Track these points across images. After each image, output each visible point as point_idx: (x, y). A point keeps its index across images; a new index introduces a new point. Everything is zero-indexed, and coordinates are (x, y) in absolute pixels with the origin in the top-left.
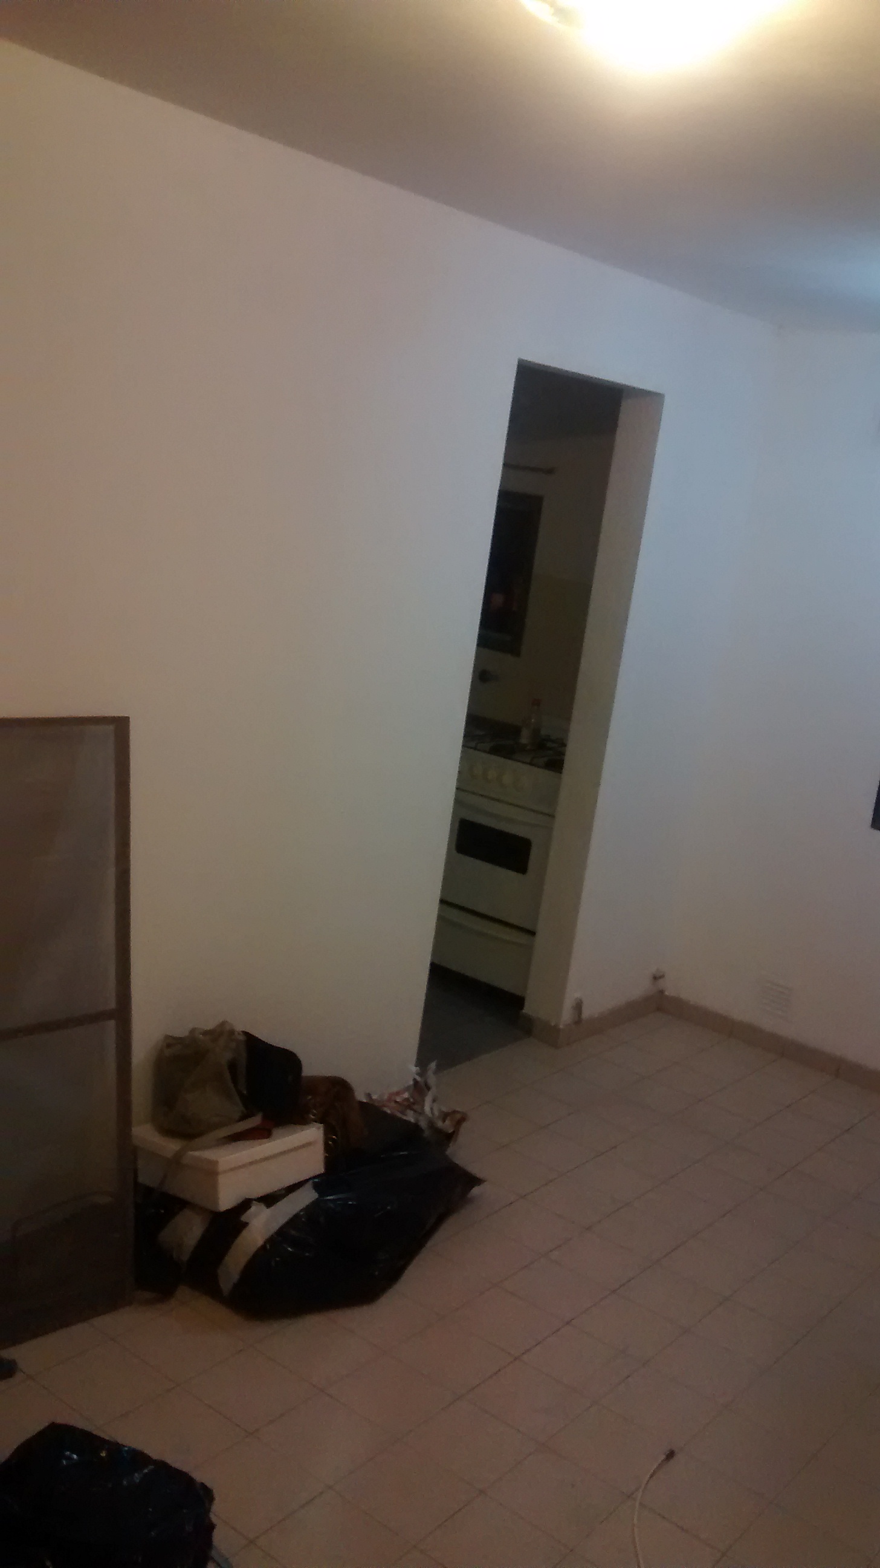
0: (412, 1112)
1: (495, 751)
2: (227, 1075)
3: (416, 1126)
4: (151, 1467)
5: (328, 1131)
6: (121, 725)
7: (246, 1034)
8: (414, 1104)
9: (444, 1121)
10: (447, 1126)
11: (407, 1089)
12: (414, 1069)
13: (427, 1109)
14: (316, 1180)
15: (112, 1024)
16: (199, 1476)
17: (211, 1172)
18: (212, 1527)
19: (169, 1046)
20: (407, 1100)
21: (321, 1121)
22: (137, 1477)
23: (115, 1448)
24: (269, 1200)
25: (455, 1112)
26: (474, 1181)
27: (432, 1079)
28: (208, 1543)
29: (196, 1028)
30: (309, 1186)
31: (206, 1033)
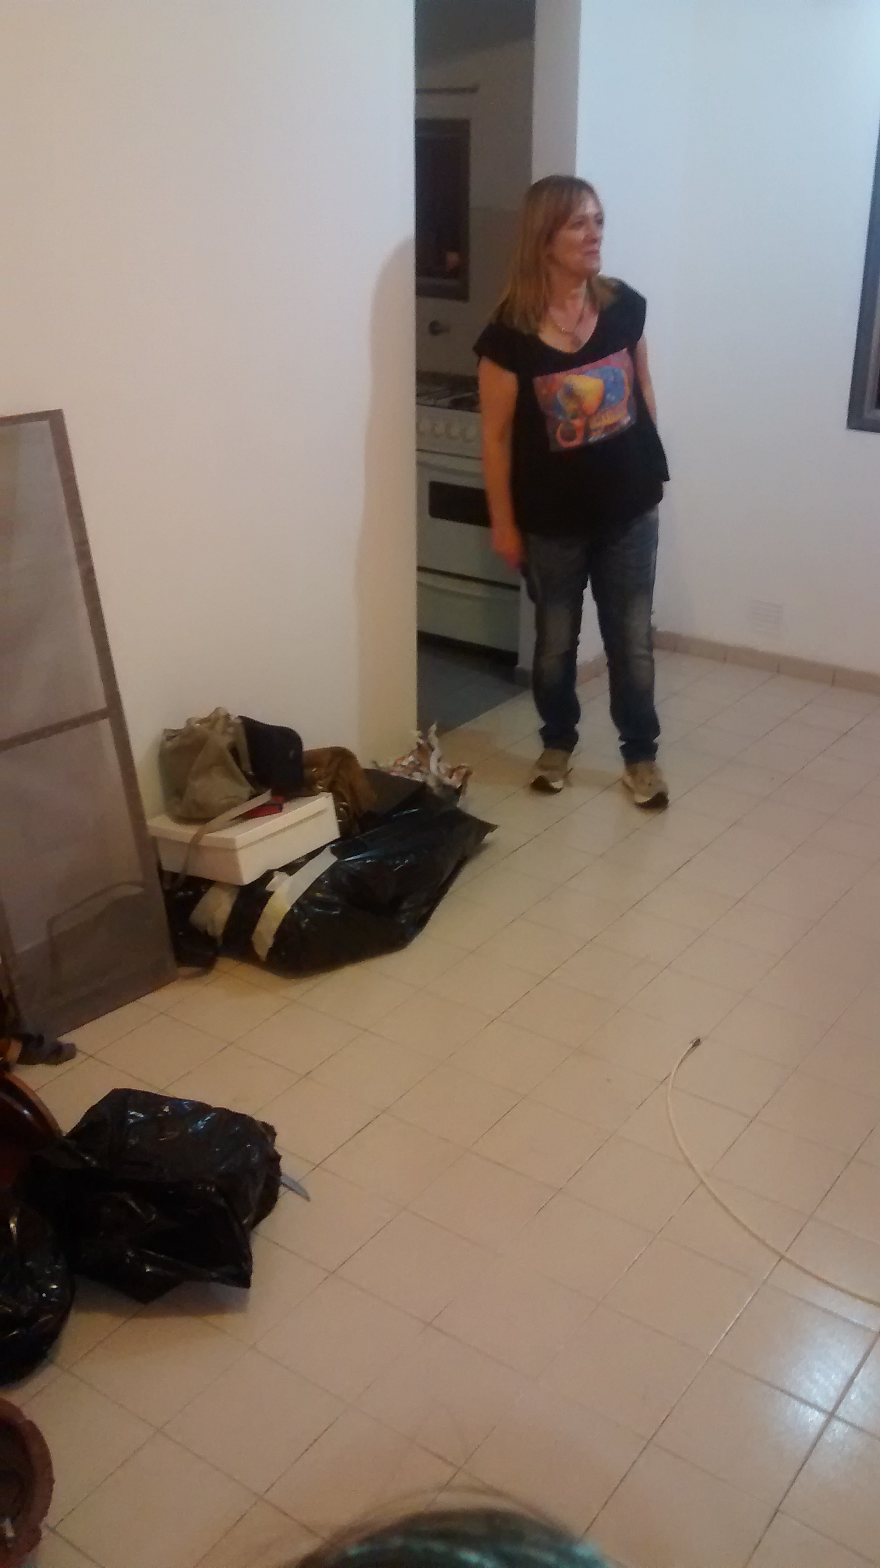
0: (419, 773)
1: (456, 405)
2: (230, 758)
3: (423, 786)
4: (213, 1114)
5: (338, 798)
6: (55, 419)
7: (241, 717)
8: (420, 765)
9: (451, 777)
10: (454, 781)
11: (412, 753)
12: (416, 733)
13: (433, 765)
14: (334, 845)
15: (105, 725)
16: (259, 1117)
17: (229, 851)
18: (278, 1158)
19: (169, 738)
20: (412, 762)
21: (330, 789)
22: (201, 1125)
23: (176, 1103)
24: (291, 868)
25: (460, 767)
26: (487, 828)
27: (434, 741)
28: (277, 1171)
29: (189, 719)
30: (327, 850)
31: (202, 721)
